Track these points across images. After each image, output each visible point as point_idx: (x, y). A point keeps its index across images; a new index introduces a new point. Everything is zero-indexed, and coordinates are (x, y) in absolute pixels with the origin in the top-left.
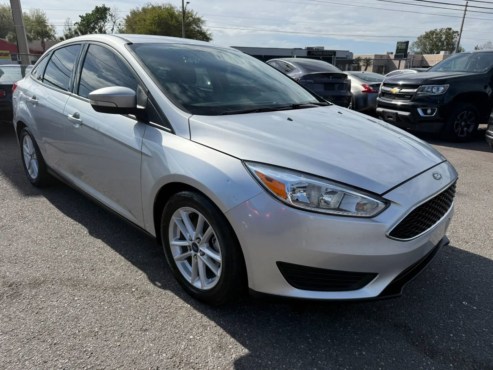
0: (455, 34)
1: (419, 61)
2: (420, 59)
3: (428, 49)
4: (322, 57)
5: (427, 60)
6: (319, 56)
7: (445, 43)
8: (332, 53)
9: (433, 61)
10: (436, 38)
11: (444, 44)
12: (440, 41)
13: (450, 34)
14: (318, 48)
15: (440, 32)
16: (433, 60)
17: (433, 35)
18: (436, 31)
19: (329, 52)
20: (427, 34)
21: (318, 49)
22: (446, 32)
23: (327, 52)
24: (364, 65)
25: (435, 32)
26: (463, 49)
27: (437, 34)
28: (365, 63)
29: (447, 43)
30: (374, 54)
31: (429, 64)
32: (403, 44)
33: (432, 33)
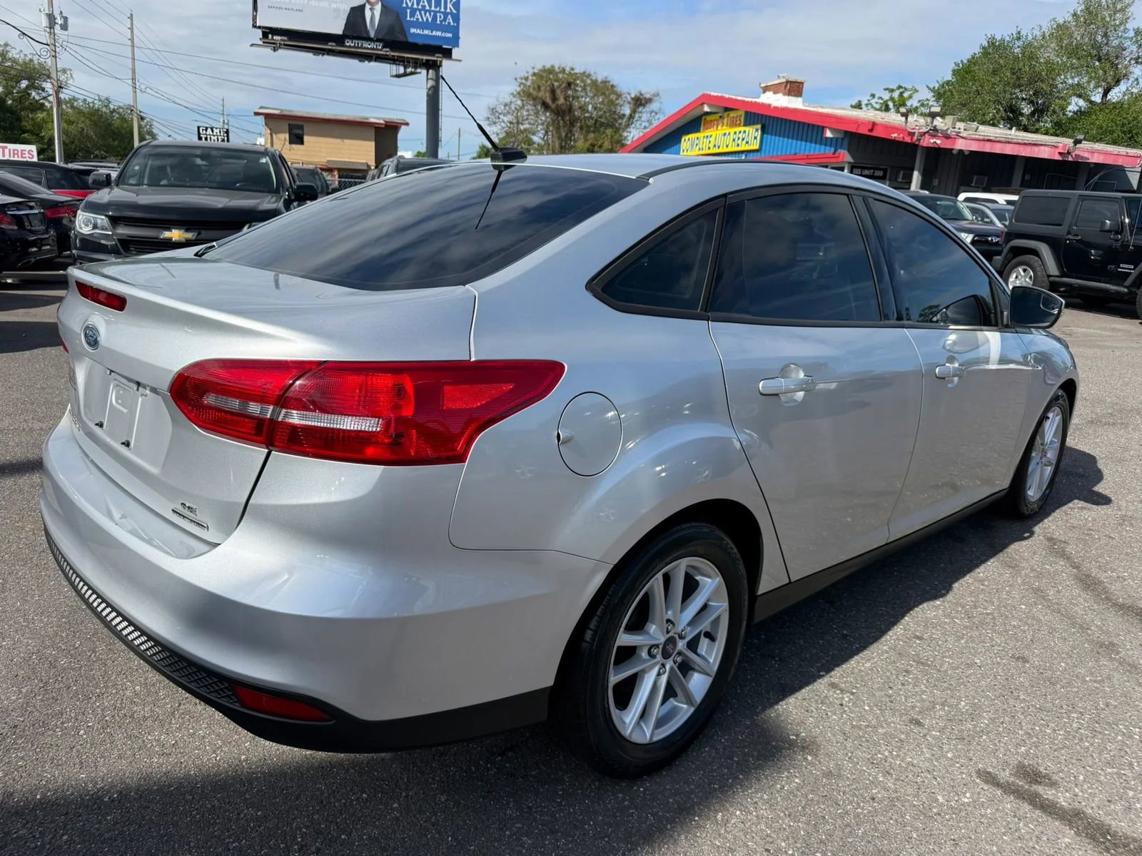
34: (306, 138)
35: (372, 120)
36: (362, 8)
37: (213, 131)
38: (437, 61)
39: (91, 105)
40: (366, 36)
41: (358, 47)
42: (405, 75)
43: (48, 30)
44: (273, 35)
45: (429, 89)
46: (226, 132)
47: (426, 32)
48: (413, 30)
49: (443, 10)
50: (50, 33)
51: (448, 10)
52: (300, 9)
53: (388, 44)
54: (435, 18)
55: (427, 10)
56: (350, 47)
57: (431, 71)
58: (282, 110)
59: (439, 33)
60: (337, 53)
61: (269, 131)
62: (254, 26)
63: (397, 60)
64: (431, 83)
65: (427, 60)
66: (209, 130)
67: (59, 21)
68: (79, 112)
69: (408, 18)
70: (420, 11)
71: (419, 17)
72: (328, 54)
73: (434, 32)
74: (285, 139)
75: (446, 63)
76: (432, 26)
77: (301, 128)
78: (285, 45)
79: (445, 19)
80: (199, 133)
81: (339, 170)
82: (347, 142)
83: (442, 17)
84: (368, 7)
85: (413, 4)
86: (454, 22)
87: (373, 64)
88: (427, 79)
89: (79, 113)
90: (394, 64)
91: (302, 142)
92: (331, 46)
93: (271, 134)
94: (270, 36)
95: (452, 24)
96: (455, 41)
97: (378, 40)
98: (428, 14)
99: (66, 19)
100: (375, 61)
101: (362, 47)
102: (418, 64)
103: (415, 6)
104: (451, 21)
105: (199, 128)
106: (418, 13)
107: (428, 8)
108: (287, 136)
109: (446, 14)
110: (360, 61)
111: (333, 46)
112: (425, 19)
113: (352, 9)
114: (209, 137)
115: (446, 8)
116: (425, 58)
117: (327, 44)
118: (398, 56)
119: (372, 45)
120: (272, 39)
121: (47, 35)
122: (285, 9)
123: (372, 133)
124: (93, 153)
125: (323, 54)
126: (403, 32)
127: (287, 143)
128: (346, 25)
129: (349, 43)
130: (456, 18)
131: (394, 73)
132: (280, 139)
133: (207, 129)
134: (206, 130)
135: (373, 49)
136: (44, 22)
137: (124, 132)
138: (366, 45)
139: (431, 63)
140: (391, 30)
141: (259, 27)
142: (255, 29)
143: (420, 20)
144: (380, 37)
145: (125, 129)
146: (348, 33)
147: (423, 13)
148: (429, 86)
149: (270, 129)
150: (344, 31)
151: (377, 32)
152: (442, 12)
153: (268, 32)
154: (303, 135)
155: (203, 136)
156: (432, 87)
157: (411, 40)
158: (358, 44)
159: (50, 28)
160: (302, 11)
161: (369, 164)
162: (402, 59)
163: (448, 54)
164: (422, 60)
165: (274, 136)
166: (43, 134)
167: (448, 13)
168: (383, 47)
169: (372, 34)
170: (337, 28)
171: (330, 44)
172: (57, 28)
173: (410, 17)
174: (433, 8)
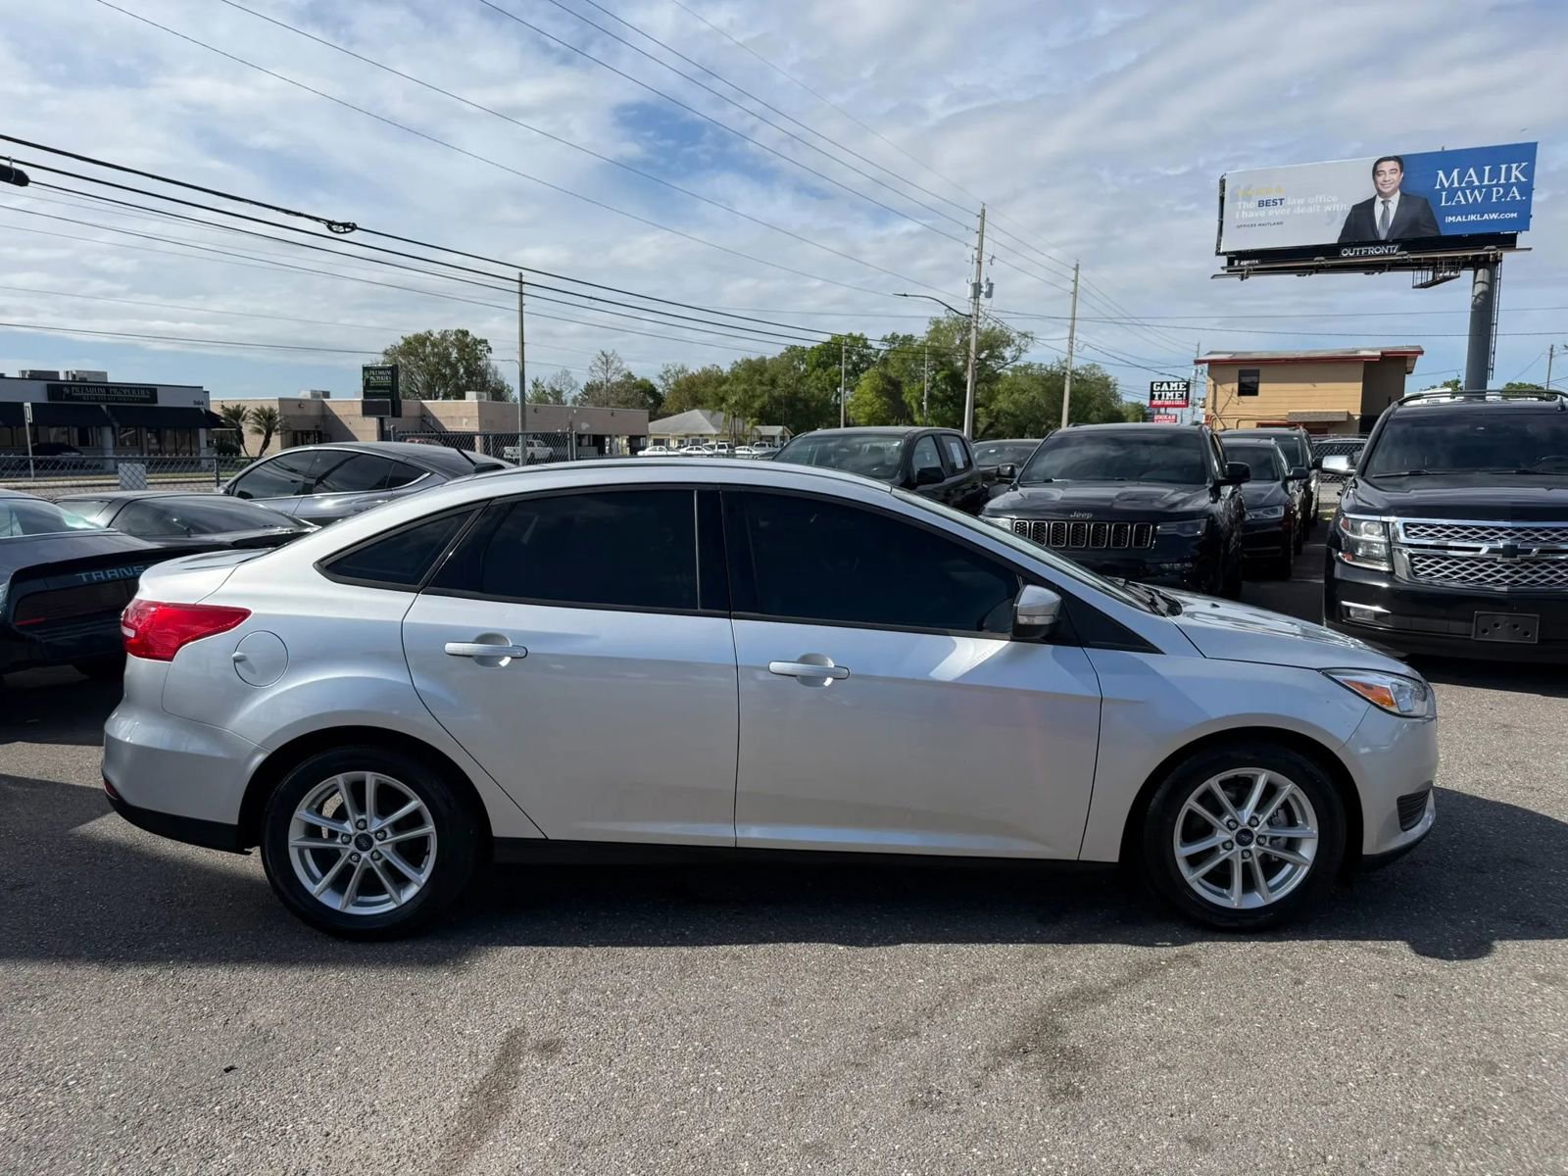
0: (480, 348)
1: (415, 417)
2: (417, 413)
3: (419, 385)
4: (108, 407)
5: (435, 414)
6: (97, 401)
7: (462, 371)
8: (143, 392)
9: (452, 417)
10: (435, 355)
11: (458, 372)
12: (449, 364)
13: (467, 346)
14: (86, 376)
15: (442, 338)
16: (453, 415)
17: (423, 344)
18: (432, 335)
19: (131, 389)
20: (408, 342)
21: (83, 380)
22: (457, 339)
23: (125, 391)
24: (259, 432)
25: (428, 338)
26: (508, 386)
27: (434, 345)
28: (260, 424)
29: (466, 369)
30: (277, 398)
31: (446, 427)
32: (380, 373)
33: (421, 340)
34: (1262, 387)
35: (1363, 353)
36: (1370, 203)
37: (1169, 386)
38: (1489, 255)
39: (1049, 369)
40: (1373, 239)
41: (1361, 257)
42: (1434, 282)
43: (972, 300)
44: (1240, 259)
45: (1477, 297)
46: (1185, 386)
47: (1472, 218)
48: (1449, 219)
49: (1502, 181)
50: (974, 304)
51: (1513, 180)
52: (1279, 221)
53: (1406, 245)
54: (1488, 196)
55: (1477, 187)
56: (1349, 257)
57: (1480, 272)
58: (1235, 353)
59: (1494, 216)
60: (1329, 268)
61: (1212, 382)
62: (1218, 254)
63: (1424, 264)
64: (1480, 288)
65: (1473, 256)
66: (1165, 384)
67: (984, 289)
68: (1034, 378)
69: (1443, 204)
70: (1463, 190)
71: (1462, 199)
72: (1317, 272)
73: (1486, 215)
74: (1233, 390)
75: (1508, 257)
76: (1486, 206)
77: (1257, 373)
78: (1254, 270)
79: (1506, 194)
80: (1152, 391)
81: (1306, 425)
82: (1320, 386)
83: (1502, 191)
84: (1379, 200)
85: (1452, 183)
86: (1521, 197)
87: (1387, 275)
88: (1475, 283)
89: (1033, 380)
90: (1419, 269)
91: (1254, 392)
92: (1319, 260)
93: (1215, 386)
94: (1236, 263)
95: (1518, 198)
96: (1524, 223)
97: (1395, 242)
98: (1476, 192)
99: (991, 286)
100: (1389, 270)
101: (1367, 255)
102: (1457, 265)
103: (1456, 185)
104: (1517, 194)
105: (1152, 383)
106: (1459, 193)
107: (1477, 183)
108: (1236, 386)
109: (1507, 187)
110: (1367, 274)
111: (1320, 261)
112: (1471, 201)
113: (1355, 208)
114: (1163, 393)
115: (1508, 177)
116: (1470, 254)
117: (1312, 260)
118: (1425, 259)
119: (1383, 250)
120: (1239, 265)
121: (971, 305)
122: (1260, 225)
123: (1360, 371)
124: (1045, 423)
125: (1311, 273)
126: (1433, 223)
127: (1235, 395)
128: (1343, 231)
129: (1346, 253)
130: (1527, 189)
131: (1419, 282)
132: (1225, 391)
133: (1162, 383)
134: (1161, 386)
135: (1384, 255)
136: (970, 291)
137: (1080, 395)
138: (1372, 251)
139: (1482, 259)
140: (1414, 224)
141: (1224, 254)
142: (1219, 257)
143: (1463, 202)
144: (1396, 236)
145: (1082, 392)
146: (1347, 240)
147: (1468, 192)
148: (1476, 293)
149: (1214, 380)
150: (1340, 238)
151: (1391, 231)
152: (1502, 186)
153: (1234, 257)
154: (1258, 383)
155: (1157, 394)
156: (1482, 293)
157: (1444, 233)
158: (1361, 251)
159: (975, 298)
160: (1281, 223)
161: (1352, 413)
162: (1431, 262)
163: (1509, 242)
164: (1467, 257)
165: (1218, 387)
166: (992, 407)
167: (1513, 184)
168: (1400, 250)
169: (1383, 236)
170: (1331, 237)
171: (1316, 259)
172: (982, 296)
173: (1446, 202)
174: (1486, 182)
